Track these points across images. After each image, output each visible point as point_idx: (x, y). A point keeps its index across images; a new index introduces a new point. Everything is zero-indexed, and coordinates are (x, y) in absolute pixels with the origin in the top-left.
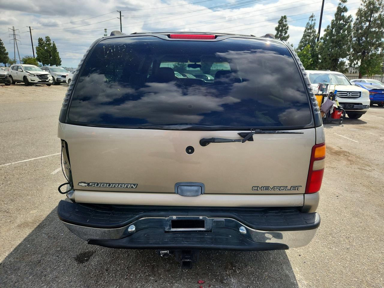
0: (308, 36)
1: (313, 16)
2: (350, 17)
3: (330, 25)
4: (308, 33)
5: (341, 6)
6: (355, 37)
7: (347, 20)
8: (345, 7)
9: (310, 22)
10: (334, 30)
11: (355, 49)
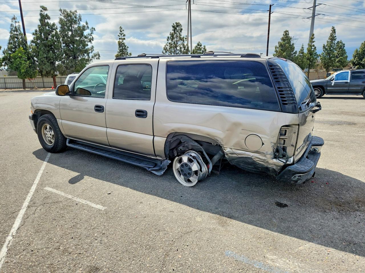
0: (16, 38)
1: (15, 18)
2: (54, 25)
3: (38, 29)
4: (15, 34)
5: (43, 13)
6: (63, 43)
7: (52, 27)
8: (47, 15)
9: (14, 24)
10: (42, 35)
11: (67, 54)
